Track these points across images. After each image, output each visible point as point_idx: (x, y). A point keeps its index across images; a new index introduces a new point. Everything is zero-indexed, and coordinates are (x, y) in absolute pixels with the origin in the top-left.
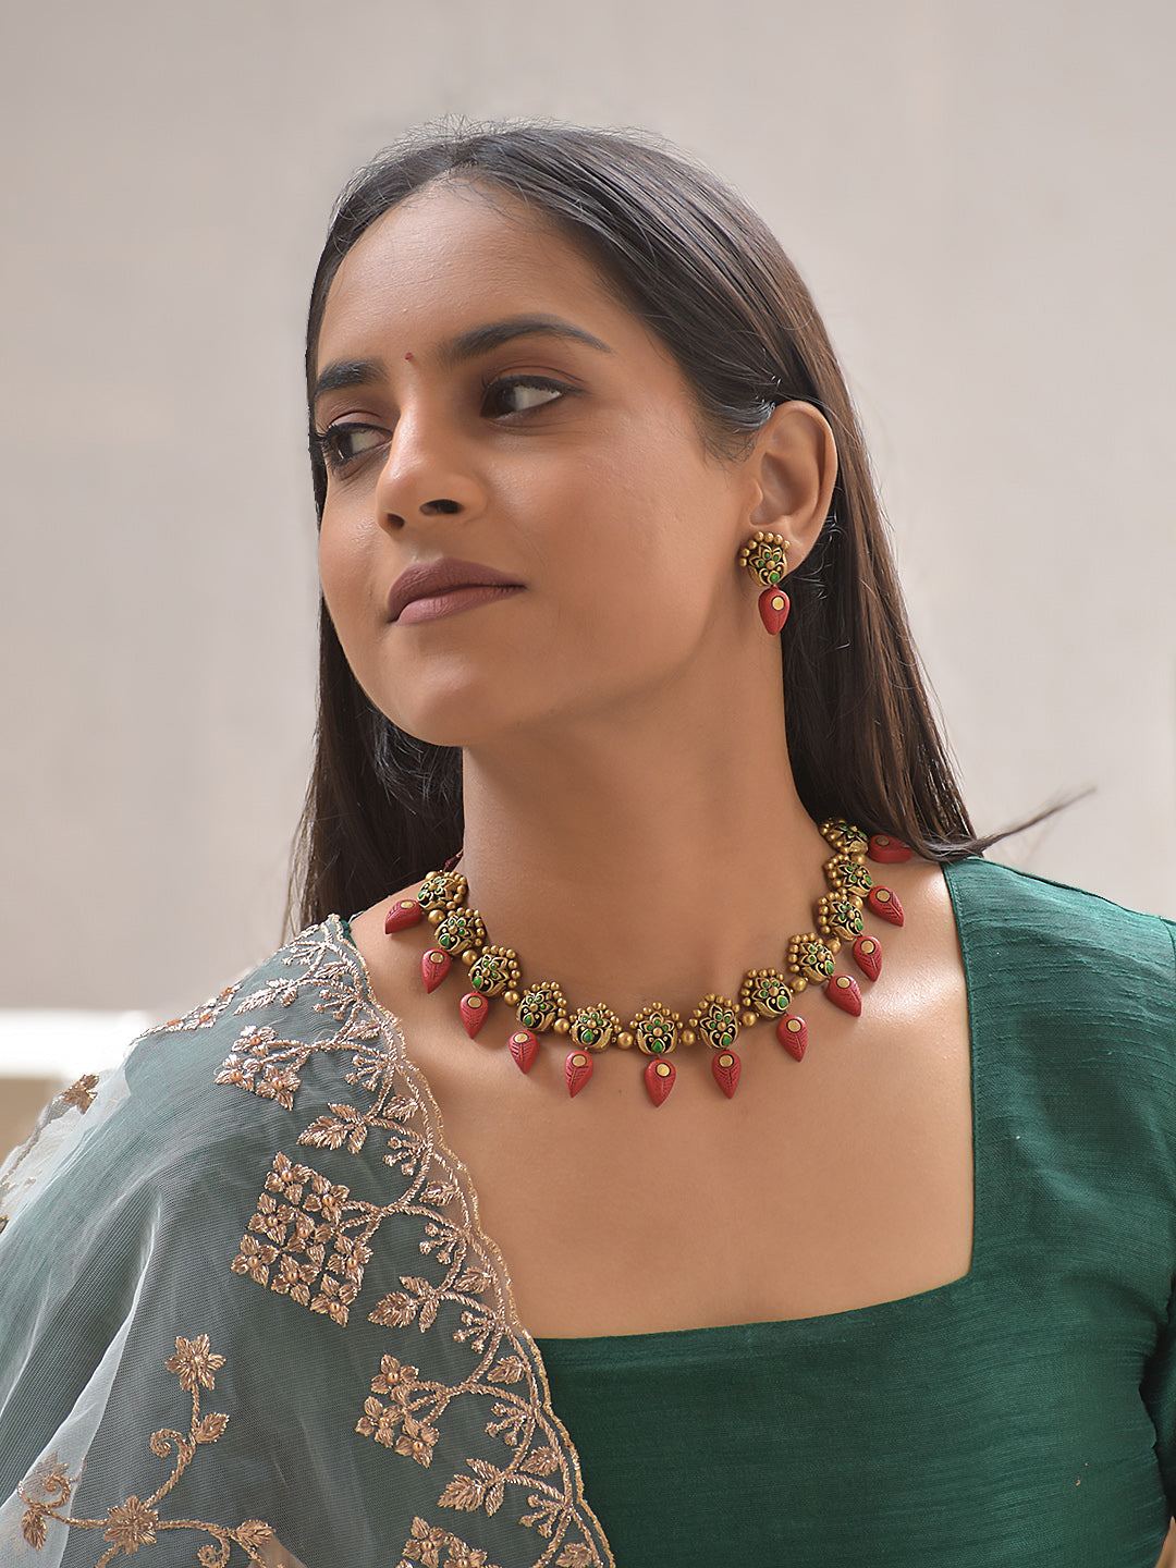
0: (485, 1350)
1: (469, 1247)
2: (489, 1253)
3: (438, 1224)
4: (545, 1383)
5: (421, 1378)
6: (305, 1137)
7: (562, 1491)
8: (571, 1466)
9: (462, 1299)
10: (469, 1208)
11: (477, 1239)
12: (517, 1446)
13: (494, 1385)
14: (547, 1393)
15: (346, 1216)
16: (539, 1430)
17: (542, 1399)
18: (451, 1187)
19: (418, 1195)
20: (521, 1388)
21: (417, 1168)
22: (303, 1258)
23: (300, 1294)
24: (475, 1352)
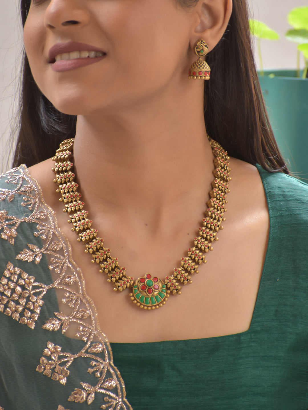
0: (87, 341)
1: (81, 301)
2: (89, 303)
3: (69, 292)
4: (111, 353)
5: (62, 351)
6: (19, 257)
7: (117, 395)
8: (121, 386)
9: (79, 322)
10: (82, 286)
11: (84, 297)
12: (100, 378)
13: (91, 354)
14: (112, 357)
15: (34, 288)
16: (108, 371)
17: (110, 359)
18: (74, 278)
19: (61, 281)
20: (101, 355)
21: (61, 270)
22: (17, 303)
23: (16, 316)
24: (83, 341)
